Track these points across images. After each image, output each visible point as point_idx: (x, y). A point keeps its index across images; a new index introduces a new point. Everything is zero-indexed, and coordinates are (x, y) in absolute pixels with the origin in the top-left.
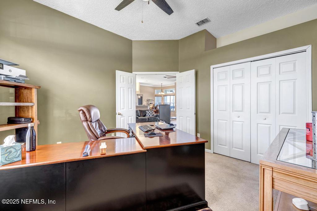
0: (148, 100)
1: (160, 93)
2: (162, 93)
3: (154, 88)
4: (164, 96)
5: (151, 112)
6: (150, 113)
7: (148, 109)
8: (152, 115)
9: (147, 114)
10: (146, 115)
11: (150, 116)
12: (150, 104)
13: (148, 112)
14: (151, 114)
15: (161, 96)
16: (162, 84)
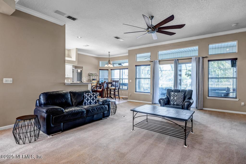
0: (89, 75)
1: (106, 66)
2: (110, 65)
3: (99, 59)
4: (111, 70)
5: (93, 95)
6: (91, 97)
7: (89, 88)
8: (96, 103)
9: (85, 100)
10: (83, 100)
11: (90, 103)
12: (93, 80)
13: (88, 95)
14: (93, 99)
15: (108, 70)
16: (109, 52)
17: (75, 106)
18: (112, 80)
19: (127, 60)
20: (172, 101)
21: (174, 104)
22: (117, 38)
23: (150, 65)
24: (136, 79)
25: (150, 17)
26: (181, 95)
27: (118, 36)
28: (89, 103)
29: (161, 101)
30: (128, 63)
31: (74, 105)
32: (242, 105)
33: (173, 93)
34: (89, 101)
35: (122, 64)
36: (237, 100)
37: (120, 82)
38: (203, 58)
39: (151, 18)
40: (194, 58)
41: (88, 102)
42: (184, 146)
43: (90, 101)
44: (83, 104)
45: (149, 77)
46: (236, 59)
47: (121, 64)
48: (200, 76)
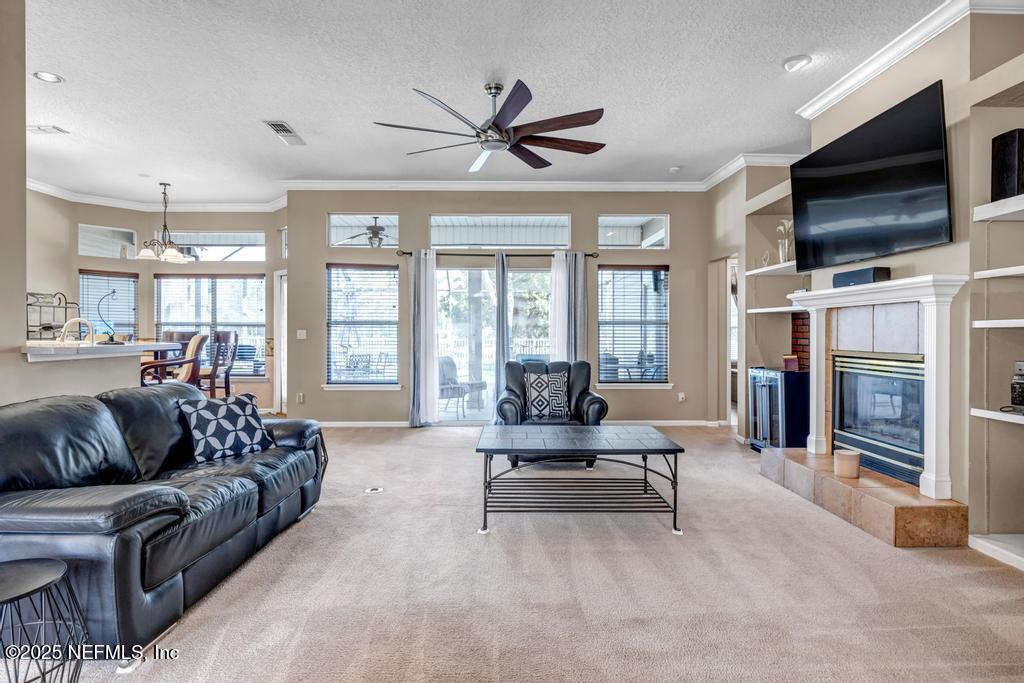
4: (155, 276)
9: (207, 439)
11: (238, 448)
12: (49, 328)
14: (250, 429)
15: (136, 276)
16: (165, 185)
17: (151, 475)
18: (165, 329)
19: (261, 236)
20: (535, 403)
21: (541, 416)
22: (280, 128)
23: (396, 267)
24: (329, 325)
25: (490, 88)
26: (560, 379)
27: (290, 123)
28: (230, 448)
29: (507, 406)
30: (263, 249)
31: (143, 473)
32: (680, 399)
33: (533, 377)
34: (230, 440)
35: (198, 251)
36: (669, 386)
37: (236, 340)
38: (586, 255)
39: (493, 91)
40: (560, 256)
41: (223, 444)
42: (675, 532)
43: (237, 438)
44: (200, 459)
45: (392, 319)
46: (666, 268)
47: (189, 251)
48: (578, 314)
